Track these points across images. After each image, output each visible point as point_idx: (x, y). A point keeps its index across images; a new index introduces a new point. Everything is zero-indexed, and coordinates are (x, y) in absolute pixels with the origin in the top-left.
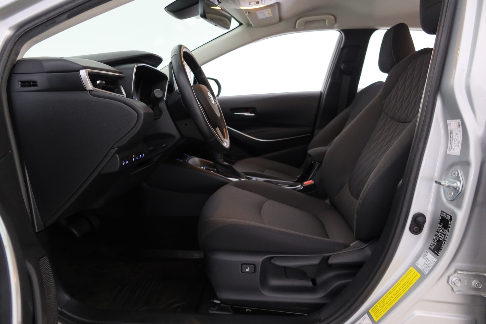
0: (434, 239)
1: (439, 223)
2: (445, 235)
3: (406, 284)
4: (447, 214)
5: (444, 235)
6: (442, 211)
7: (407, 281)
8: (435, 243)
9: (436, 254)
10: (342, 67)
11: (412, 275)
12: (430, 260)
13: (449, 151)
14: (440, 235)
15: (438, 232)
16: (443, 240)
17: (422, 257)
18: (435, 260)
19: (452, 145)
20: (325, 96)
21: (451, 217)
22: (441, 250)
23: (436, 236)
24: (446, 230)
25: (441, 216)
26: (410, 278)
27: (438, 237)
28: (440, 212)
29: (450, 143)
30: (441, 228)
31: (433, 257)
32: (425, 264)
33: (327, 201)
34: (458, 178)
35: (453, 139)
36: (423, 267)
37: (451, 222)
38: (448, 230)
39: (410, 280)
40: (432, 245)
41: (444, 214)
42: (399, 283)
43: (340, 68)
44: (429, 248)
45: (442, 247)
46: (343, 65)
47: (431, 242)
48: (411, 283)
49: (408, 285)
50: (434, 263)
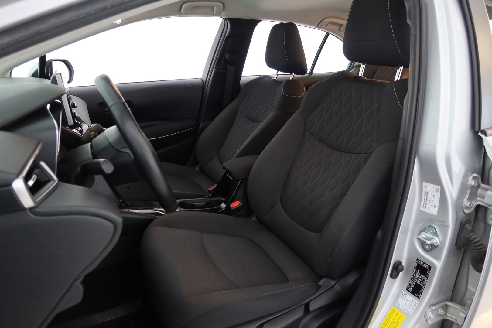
0: (410, 282)
1: (414, 269)
2: (424, 280)
3: (393, 324)
4: (424, 263)
5: (422, 280)
6: (417, 259)
7: (393, 321)
8: (413, 285)
9: (417, 296)
10: (227, 57)
11: (396, 316)
12: (411, 301)
13: (423, 207)
14: (418, 279)
15: (414, 276)
16: (422, 285)
17: (401, 297)
18: (417, 302)
19: (426, 203)
20: (209, 86)
21: (430, 267)
22: (421, 293)
23: (413, 279)
24: (425, 276)
25: (416, 263)
26: (395, 318)
27: (415, 281)
28: (416, 259)
29: (424, 201)
30: (417, 274)
31: (414, 299)
32: (406, 305)
33: (254, 219)
34: (435, 234)
35: (428, 199)
36: (405, 308)
37: (430, 270)
38: (427, 277)
39: (396, 320)
40: (409, 287)
41: (421, 262)
42: (384, 323)
43: (225, 58)
44: (407, 289)
45: (422, 291)
46: (228, 54)
47: (408, 284)
48: (398, 323)
49: (396, 326)
50: (417, 305)
